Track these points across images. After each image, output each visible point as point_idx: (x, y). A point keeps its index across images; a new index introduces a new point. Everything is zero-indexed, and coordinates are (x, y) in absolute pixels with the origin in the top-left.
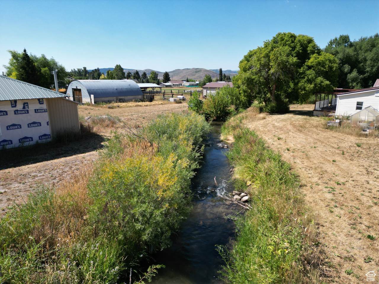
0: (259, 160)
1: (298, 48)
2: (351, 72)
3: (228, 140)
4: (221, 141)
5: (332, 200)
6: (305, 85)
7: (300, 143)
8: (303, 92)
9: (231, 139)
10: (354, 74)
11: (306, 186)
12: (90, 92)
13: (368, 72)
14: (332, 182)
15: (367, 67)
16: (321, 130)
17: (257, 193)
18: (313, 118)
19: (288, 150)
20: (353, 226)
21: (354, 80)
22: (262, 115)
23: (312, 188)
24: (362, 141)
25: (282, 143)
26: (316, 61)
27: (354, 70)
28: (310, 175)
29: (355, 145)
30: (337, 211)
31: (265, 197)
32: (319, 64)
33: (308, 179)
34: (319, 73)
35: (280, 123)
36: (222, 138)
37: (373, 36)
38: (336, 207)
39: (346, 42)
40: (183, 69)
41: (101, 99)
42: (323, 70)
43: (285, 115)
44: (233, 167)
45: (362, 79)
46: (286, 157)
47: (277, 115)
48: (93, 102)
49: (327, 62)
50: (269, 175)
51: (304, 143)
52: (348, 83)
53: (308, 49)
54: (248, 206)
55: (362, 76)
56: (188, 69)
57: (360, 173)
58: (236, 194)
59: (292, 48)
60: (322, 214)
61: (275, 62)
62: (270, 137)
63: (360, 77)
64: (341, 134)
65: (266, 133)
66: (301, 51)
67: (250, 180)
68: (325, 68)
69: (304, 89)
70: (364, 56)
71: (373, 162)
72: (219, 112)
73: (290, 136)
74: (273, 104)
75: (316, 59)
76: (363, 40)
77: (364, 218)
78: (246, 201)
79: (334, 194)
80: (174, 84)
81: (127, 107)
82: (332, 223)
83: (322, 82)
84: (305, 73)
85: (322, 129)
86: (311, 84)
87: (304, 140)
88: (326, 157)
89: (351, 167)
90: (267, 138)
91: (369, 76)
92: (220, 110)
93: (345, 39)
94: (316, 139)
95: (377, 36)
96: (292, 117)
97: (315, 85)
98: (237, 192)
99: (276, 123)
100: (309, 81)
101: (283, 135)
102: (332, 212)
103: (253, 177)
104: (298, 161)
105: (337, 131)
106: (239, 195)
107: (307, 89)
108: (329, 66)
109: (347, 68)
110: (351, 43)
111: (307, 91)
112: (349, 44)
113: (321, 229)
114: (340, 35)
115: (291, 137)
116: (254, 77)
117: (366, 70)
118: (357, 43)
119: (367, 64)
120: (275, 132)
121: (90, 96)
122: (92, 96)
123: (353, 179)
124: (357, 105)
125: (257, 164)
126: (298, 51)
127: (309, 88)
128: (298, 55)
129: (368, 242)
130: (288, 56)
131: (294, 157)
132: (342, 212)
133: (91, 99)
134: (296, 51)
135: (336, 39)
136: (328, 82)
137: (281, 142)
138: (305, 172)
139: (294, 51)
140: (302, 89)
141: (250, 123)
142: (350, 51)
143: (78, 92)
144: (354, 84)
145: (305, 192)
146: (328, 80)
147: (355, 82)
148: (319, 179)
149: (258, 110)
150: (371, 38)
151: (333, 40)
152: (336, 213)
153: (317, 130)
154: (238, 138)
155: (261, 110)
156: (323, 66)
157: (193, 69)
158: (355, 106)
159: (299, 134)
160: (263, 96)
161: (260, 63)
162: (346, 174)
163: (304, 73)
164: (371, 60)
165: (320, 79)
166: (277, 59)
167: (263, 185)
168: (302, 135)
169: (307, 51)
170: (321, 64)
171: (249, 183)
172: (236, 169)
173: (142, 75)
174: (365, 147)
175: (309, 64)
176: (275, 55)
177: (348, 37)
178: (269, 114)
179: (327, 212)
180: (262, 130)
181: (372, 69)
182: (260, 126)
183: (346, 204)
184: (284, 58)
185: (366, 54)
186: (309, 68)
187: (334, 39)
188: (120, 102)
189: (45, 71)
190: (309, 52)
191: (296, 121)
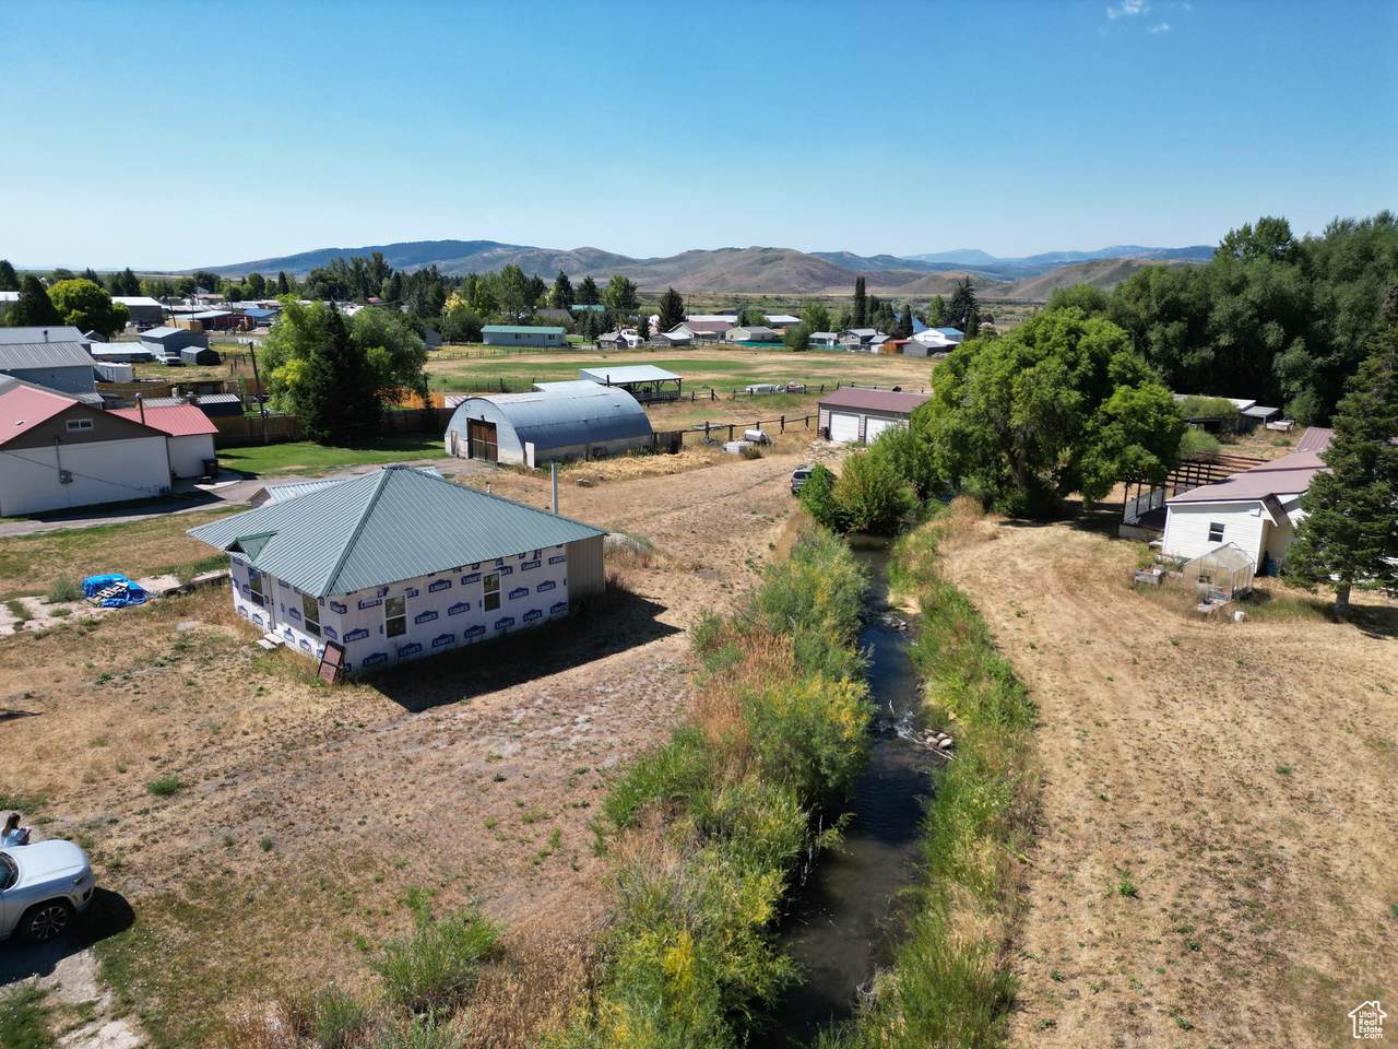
0: (971, 677)
1: (1085, 364)
2: (1285, 346)
3: (906, 606)
4: (890, 608)
5: (1078, 749)
6: (1098, 463)
7: (1061, 630)
8: (1093, 480)
9: (913, 607)
10: (1296, 353)
11: (1046, 725)
12: (524, 435)
13: (1340, 345)
14: (1089, 721)
15: (1338, 332)
16: (1118, 593)
17: (964, 735)
18: (1116, 543)
19: (1033, 647)
20: (1090, 786)
21: (1294, 372)
22: (989, 524)
23: (1054, 730)
24: (1191, 630)
25: (1022, 627)
26: (1126, 405)
27: (1297, 340)
28: (1058, 706)
29: (1169, 642)
30: (1078, 765)
31: (975, 742)
32: (1133, 412)
33: (1053, 714)
34: (1132, 436)
35: (1031, 561)
36: (891, 599)
37: (1371, 218)
38: (1079, 759)
39: (1279, 240)
40: (717, 248)
41: (549, 451)
42: (1142, 430)
43: (1050, 528)
44: (923, 681)
45: (1320, 369)
46: (1025, 662)
47: (1029, 525)
48: (531, 462)
49: (1153, 412)
50: (985, 706)
51: (1069, 630)
52: (1276, 381)
53: (1111, 367)
54: (950, 755)
55: (1320, 359)
56: (732, 249)
57: (1145, 705)
58: (930, 734)
59: (1068, 363)
60: (1056, 769)
61: (1025, 403)
62: (1001, 605)
63: (1314, 361)
64: (1155, 606)
65: (993, 592)
66: (1090, 374)
67: (955, 712)
68: (1147, 424)
69: (1096, 472)
70: (1329, 298)
71: (1179, 684)
72: (876, 513)
73: (1044, 607)
74: (1020, 494)
75: (1126, 401)
76: (1340, 230)
77: (1110, 775)
78: (948, 747)
79: (1083, 741)
80: (700, 333)
81: (624, 479)
82: (1064, 780)
83: (1139, 458)
84: (1099, 433)
85: (1121, 589)
86: (1112, 460)
87: (1072, 621)
88: (1099, 668)
89: (1135, 694)
90: (993, 610)
91: (1342, 360)
92: (879, 507)
93: (1275, 231)
94: (1100, 620)
95: (1385, 218)
96: (1065, 539)
97: (1123, 463)
98: (931, 731)
99: (1019, 561)
100: (1110, 454)
101: (1031, 602)
102: (1070, 767)
103: (959, 707)
104: (1046, 676)
105: (1149, 598)
106: (935, 736)
107: (1101, 473)
108: (1156, 421)
109: (1273, 333)
110: (1295, 246)
111: (1101, 478)
112: (1289, 247)
113: (1048, 787)
114: (1262, 219)
115: (1045, 612)
116: (970, 429)
117: (1333, 343)
118: (1315, 245)
119: (1338, 324)
120: (1014, 590)
121: (524, 446)
122: (530, 447)
123: (1126, 716)
124: (1212, 529)
125: (967, 685)
126: (1083, 373)
127: (1106, 470)
128: (1083, 385)
129: (1099, 803)
130: (1057, 384)
131: (1040, 664)
132: (1084, 767)
133: (525, 452)
134: (1077, 372)
135: (1247, 230)
136: (1153, 459)
137: (1023, 623)
138: (1052, 700)
139: (1073, 370)
140: (1090, 473)
141: (957, 552)
142: (1286, 277)
143: (484, 429)
144: (1295, 385)
145: (1042, 737)
146: (1154, 454)
147: (1296, 379)
148: (1072, 714)
149: (979, 506)
150: (1365, 224)
151: (1238, 232)
152: (1075, 769)
153: (1110, 588)
154: (931, 610)
155: (988, 505)
156: (1143, 420)
157: (753, 249)
158: (1207, 531)
159: (1065, 600)
160: (994, 472)
161: (988, 397)
162: (1119, 707)
163: (1096, 432)
164: (1351, 310)
165: (1133, 450)
166: (1030, 395)
167: (974, 724)
168: (1071, 606)
169: (1108, 372)
170: (1138, 413)
171: (952, 716)
172: (929, 686)
173: (580, 290)
174: (1186, 648)
175: (1110, 410)
176: (1023, 385)
177: (1286, 226)
178: (1008, 520)
179: (1064, 766)
180: (985, 580)
181: (1354, 338)
182: (981, 565)
183: (1094, 757)
184: (1048, 393)
185: (1337, 290)
186: (1111, 418)
187: (1240, 228)
188: (599, 458)
189: (378, 359)
190: (1111, 375)
191: (1069, 557)
